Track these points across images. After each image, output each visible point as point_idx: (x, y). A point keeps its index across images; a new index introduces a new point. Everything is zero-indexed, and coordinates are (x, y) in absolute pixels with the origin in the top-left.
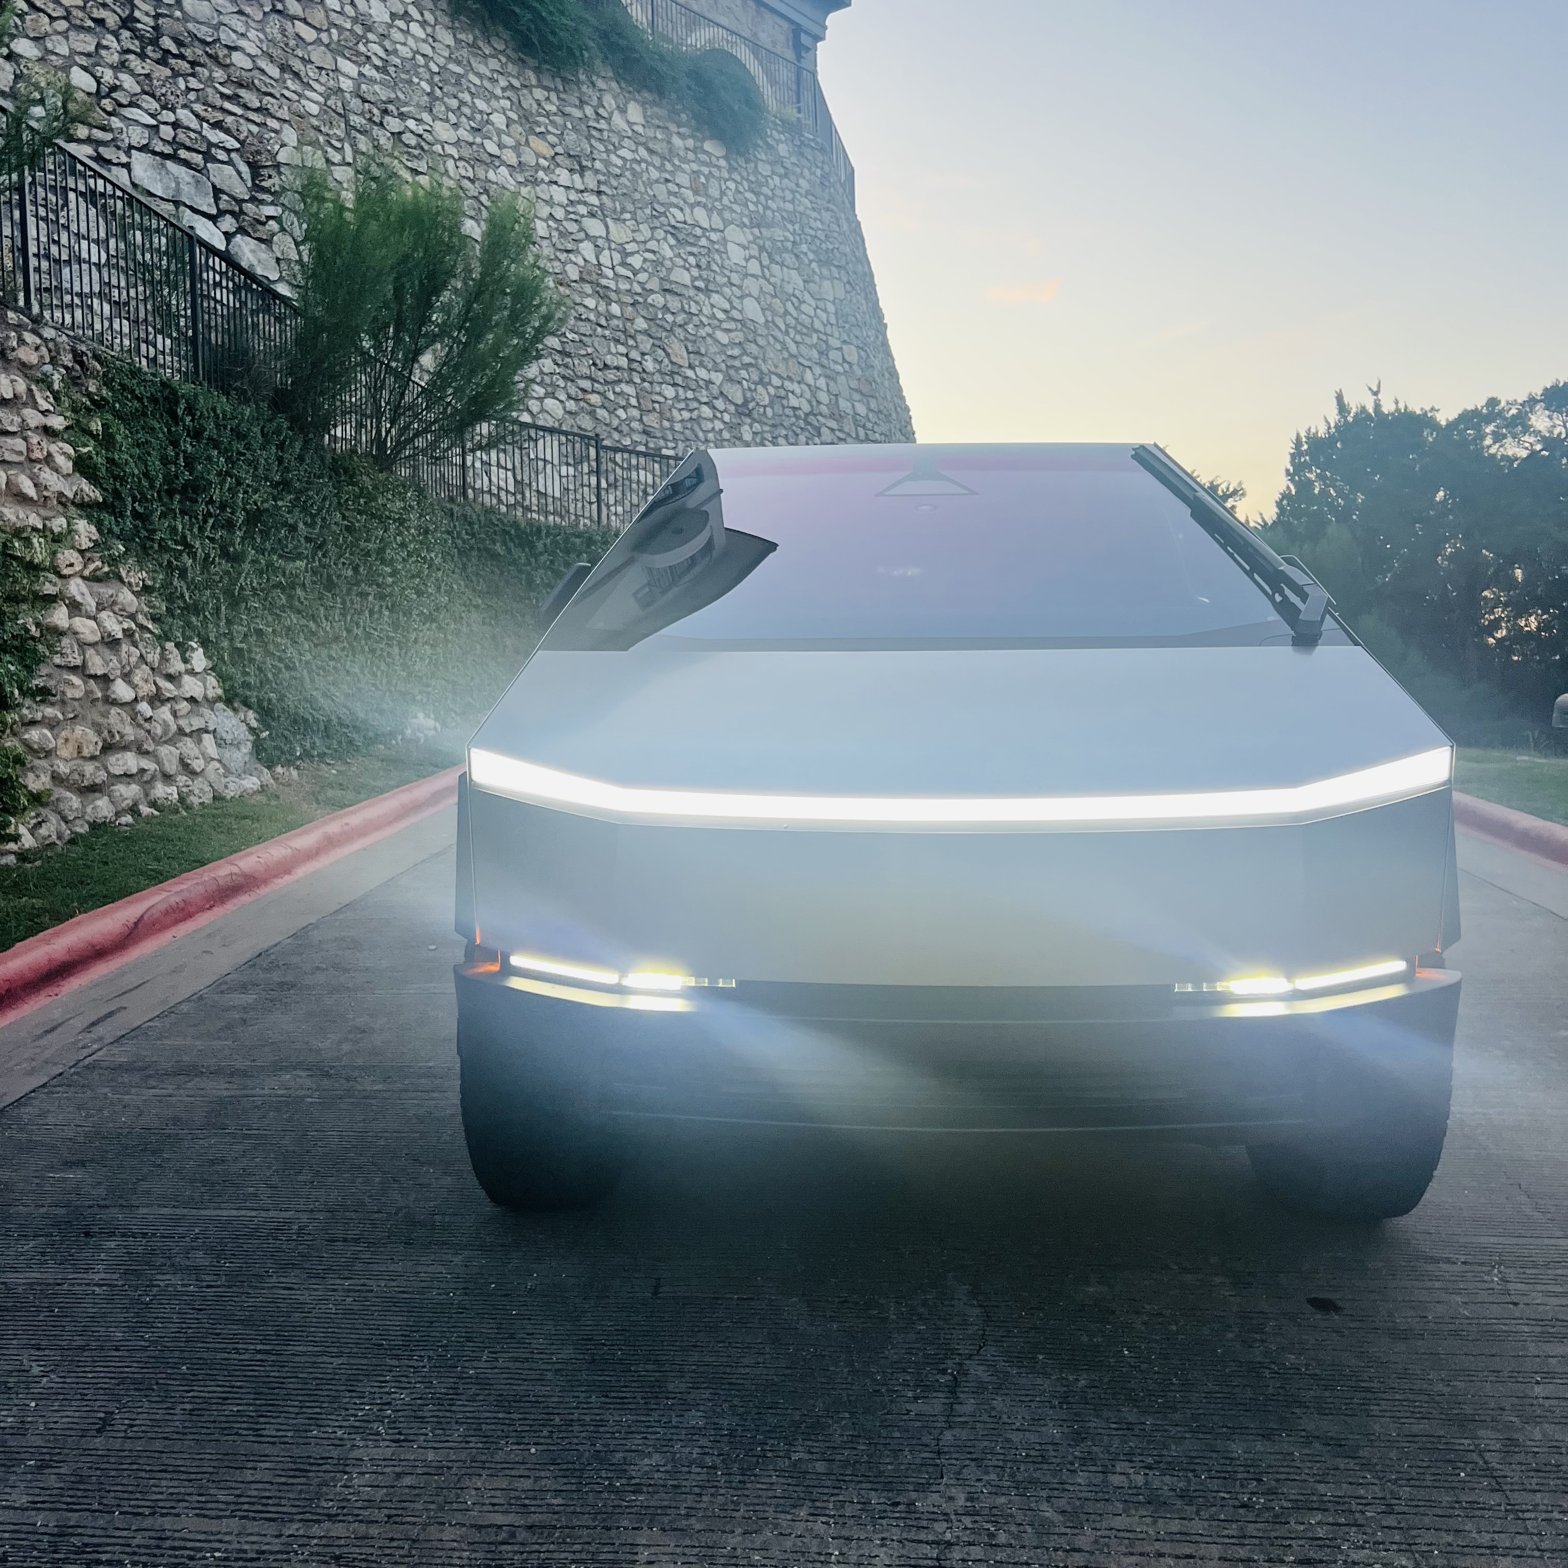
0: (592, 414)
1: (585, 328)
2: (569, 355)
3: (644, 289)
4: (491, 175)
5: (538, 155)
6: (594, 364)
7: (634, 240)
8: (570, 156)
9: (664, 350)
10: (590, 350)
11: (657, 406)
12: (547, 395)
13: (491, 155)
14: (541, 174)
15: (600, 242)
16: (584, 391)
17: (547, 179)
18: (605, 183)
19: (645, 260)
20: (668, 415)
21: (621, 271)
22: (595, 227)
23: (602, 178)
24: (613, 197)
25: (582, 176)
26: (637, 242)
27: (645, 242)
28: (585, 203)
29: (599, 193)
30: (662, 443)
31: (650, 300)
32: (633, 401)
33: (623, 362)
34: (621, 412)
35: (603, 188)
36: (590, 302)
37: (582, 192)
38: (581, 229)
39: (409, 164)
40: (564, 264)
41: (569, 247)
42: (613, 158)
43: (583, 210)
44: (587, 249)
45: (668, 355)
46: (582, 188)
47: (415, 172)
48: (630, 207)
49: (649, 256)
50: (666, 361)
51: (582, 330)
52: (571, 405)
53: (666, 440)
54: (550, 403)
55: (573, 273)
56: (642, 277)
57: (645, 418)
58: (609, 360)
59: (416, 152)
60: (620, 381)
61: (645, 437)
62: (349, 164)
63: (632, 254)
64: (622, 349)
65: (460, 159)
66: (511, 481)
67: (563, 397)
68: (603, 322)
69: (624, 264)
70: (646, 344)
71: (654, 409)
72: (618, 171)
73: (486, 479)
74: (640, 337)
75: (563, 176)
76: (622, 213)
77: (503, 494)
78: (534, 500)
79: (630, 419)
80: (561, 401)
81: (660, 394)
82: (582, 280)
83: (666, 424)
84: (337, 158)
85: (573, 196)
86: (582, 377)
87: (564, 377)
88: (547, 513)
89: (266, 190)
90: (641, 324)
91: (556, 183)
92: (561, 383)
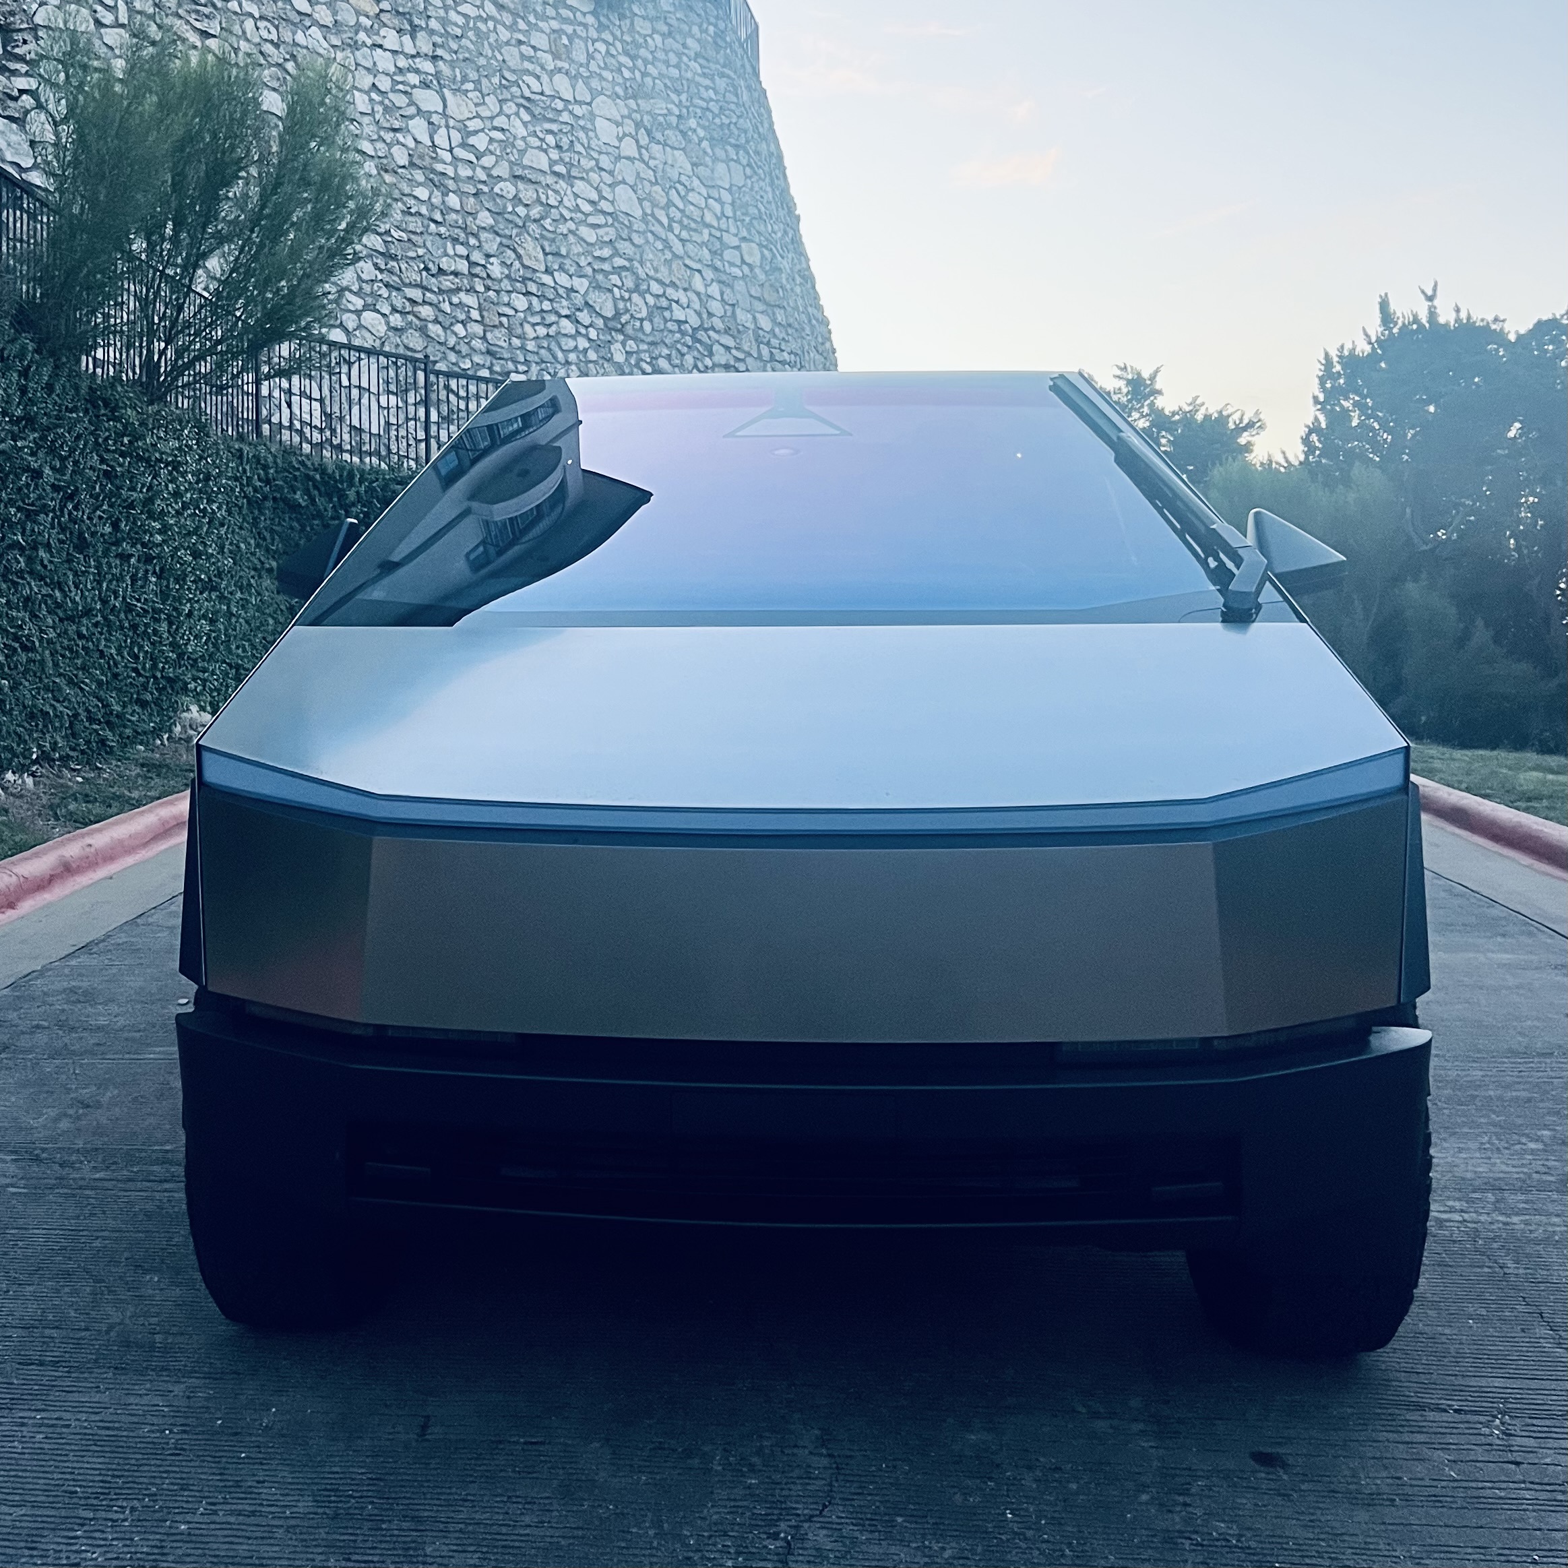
0: (423, 331)
1: (414, 224)
2: (394, 258)
3: (489, 176)
4: (300, 38)
5: (358, 13)
6: (426, 269)
7: (478, 116)
8: (398, 12)
9: (514, 250)
10: (421, 251)
11: (504, 320)
12: (366, 307)
13: (299, 13)
14: (362, 36)
15: (435, 119)
16: (413, 302)
17: (369, 42)
18: (442, 46)
19: (491, 140)
20: (519, 331)
21: (460, 153)
22: (428, 100)
23: (439, 40)
24: (452, 64)
25: (413, 38)
26: (482, 119)
27: (492, 118)
28: (417, 71)
29: (435, 58)
30: (511, 366)
31: (497, 190)
32: (475, 315)
33: (463, 266)
34: (459, 328)
35: (439, 52)
36: (422, 193)
37: (413, 56)
38: (412, 103)
39: (198, 25)
40: (390, 146)
41: (397, 125)
42: (453, 15)
43: (413, 79)
44: (418, 127)
45: (519, 257)
46: (414, 52)
47: (205, 34)
48: (473, 75)
49: (497, 135)
50: (517, 264)
51: (411, 227)
52: (396, 320)
53: (515, 362)
54: (368, 316)
55: (401, 157)
56: (488, 161)
57: (489, 336)
58: (445, 263)
59: (206, 10)
60: (459, 290)
61: (489, 358)
62: (122, 26)
63: (476, 132)
64: (462, 250)
65: (262, 18)
66: (317, 413)
67: (386, 309)
68: (438, 217)
69: (464, 145)
70: (492, 245)
71: (501, 324)
72: (459, 32)
73: (286, 411)
74: (484, 235)
75: (390, 39)
76: (463, 83)
77: (307, 430)
78: (346, 437)
79: (470, 337)
80: (384, 315)
81: (508, 305)
82: (412, 164)
83: (516, 342)
84: (108, 18)
85: (402, 62)
86: (410, 285)
87: (387, 285)
88: (361, 454)
89: (20, 59)
90: (485, 219)
91: (380, 46)
92: (384, 292)
